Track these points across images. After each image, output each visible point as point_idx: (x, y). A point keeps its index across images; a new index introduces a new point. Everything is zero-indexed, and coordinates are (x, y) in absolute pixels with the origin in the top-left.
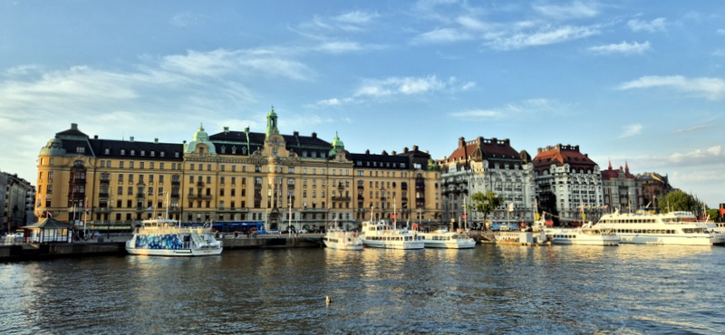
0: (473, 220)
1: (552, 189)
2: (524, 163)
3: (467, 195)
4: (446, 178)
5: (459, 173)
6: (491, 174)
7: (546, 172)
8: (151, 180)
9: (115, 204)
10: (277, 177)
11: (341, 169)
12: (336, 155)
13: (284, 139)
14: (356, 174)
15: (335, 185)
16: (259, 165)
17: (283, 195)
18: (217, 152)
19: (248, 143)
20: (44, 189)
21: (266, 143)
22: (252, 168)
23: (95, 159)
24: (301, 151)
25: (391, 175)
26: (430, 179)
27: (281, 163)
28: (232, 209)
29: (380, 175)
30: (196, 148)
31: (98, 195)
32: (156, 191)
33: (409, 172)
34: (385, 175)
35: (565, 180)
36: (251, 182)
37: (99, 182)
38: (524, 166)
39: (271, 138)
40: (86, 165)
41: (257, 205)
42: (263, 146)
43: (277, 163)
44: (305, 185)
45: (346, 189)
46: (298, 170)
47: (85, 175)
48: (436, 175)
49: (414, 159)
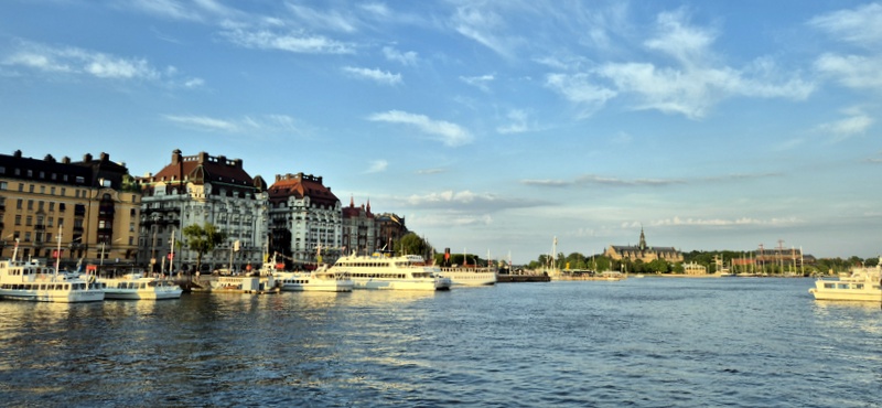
0: (183, 260)
1: (288, 226)
2: (258, 192)
3: (178, 227)
4: (150, 203)
5: (169, 197)
6: (214, 202)
7: (282, 205)
25: (58, 193)
26: (123, 202)
29: (37, 190)
33: (90, 190)
34: (48, 192)
35: (303, 215)
38: (257, 196)
48: (134, 197)
49: (102, 173)
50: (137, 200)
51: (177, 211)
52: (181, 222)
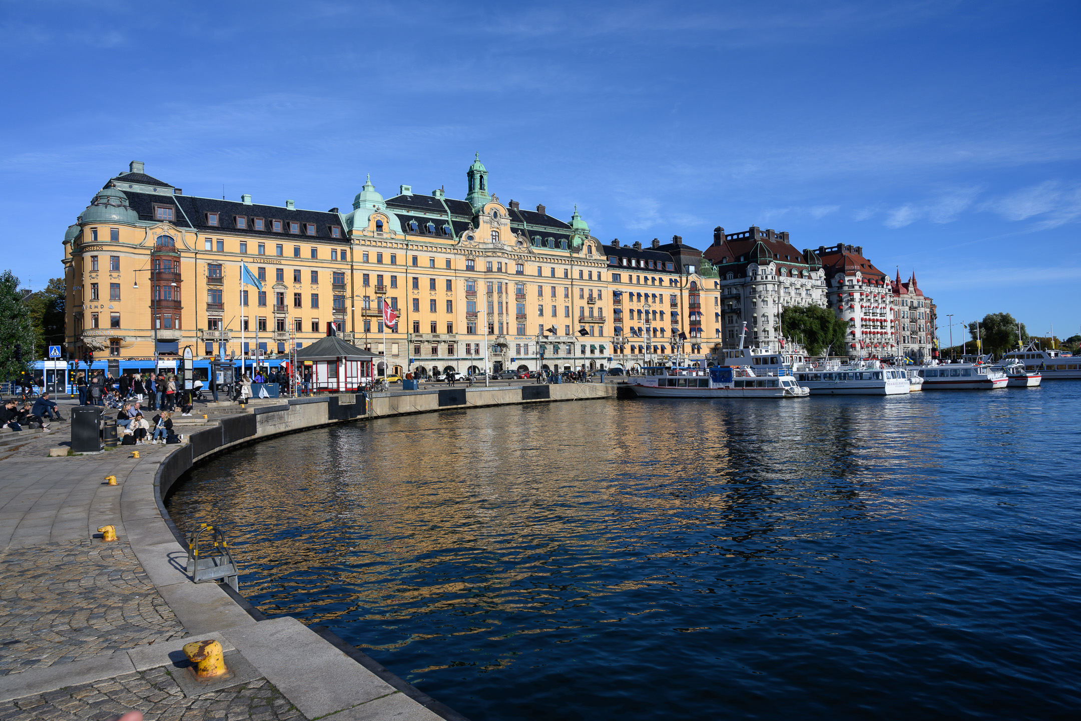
2: (813, 269)
3: (739, 316)
6: (779, 284)
8: (297, 279)
9: (236, 325)
10: (501, 280)
11: (590, 269)
12: (583, 244)
13: (507, 213)
14: (611, 279)
15: (582, 297)
16: (471, 257)
17: (509, 313)
18: (404, 230)
19: (448, 217)
20: (104, 292)
21: (481, 217)
22: (460, 262)
23: (196, 234)
24: (531, 236)
25: (657, 283)
26: (707, 290)
27: (506, 255)
28: (434, 336)
29: (642, 281)
30: (369, 220)
31: (205, 306)
32: (306, 301)
33: (680, 277)
34: (650, 282)
35: (857, 296)
36: (460, 287)
37: (205, 280)
38: (813, 274)
39: (487, 209)
40: (179, 245)
41: (471, 330)
42: (477, 225)
43: (500, 254)
44: (540, 294)
45: (599, 304)
46: (531, 268)
47: (180, 266)
48: (716, 283)
49: (684, 258)
50: (718, 287)
51: (737, 298)
52: (742, 310)
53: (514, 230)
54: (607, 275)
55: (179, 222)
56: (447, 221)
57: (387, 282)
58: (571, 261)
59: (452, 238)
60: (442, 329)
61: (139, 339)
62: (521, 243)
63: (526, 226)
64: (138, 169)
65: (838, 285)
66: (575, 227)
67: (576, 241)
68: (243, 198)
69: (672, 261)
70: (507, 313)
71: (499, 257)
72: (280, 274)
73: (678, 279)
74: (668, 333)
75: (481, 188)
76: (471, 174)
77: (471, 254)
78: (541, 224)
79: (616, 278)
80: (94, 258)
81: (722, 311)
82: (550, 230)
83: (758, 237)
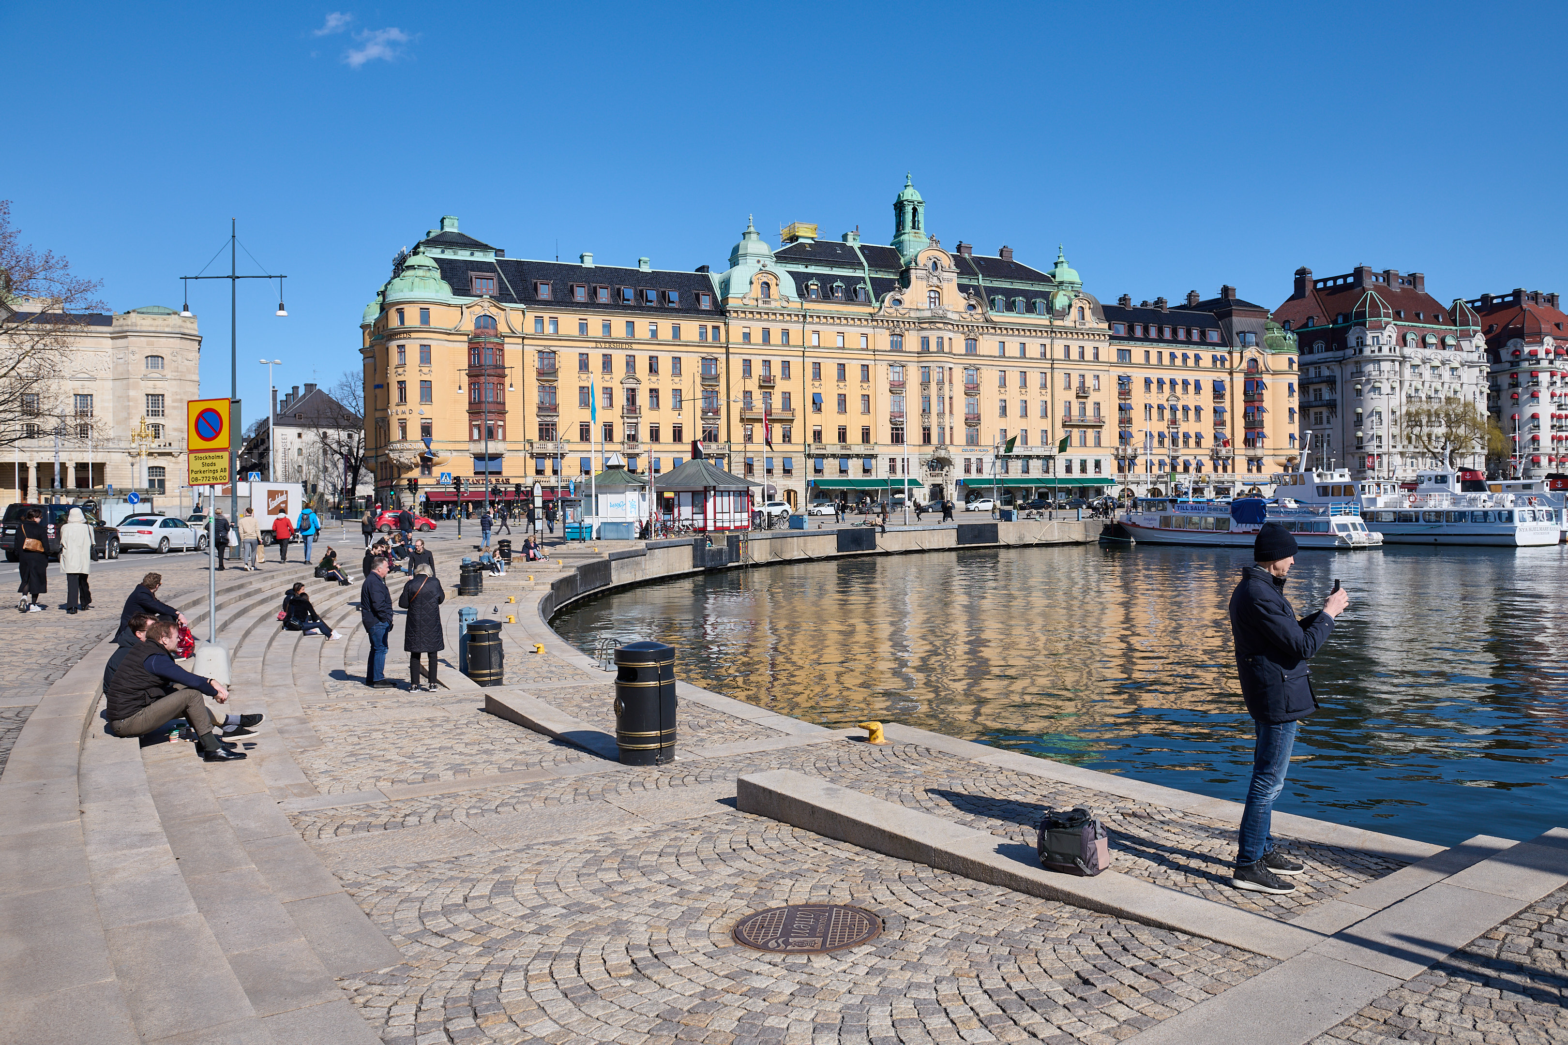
2: (1465, 334)
3: (1332, 412)
6: (1402, 360)
8: (653, 369)
9: (575, 434)
10: (942, 364)
11: (1082, 343)
12: (1070, 306)
13: (953, 263)
14: (1114, 358)
15: (1069, 387)
16: (898, 331)
17: (954, 412)
18: (801, 295)
19: (865, 273)
20: (413, 392)
21: (912, 271)
22: (882, 339)
23: (523, 312)
24: (987, 297)
25: (1191, 362)
26: (1275, 373)
27: (950, 327)
28: (843, 448)
29: (1166, 360)
30: (751, 283)
31: (535, 410)
32: (666, 399)
33: (1230, 353)
34: (1179, 362)
35: (1544, 378)
36: (882, 375)
37: (534, 375)
38: (1465, 344)
39: (922, 260)
40: (502, 328)
41: (897, 438)
42: (905, 281)
43: (941, 325)
44: (1003, 384)
45: (1093, 397)
46: (988, 345)
47: (503, 355)
48: (1291, 361)
49: (1239, 322)
50: (1295, 367)
51: (1331, 382)
52: (1339, 403)
53: (962, 288)
54: (1109, 352)
55: (502, 297)
56: (863, 279)
57: (776, 370)
58: (1052, 331)
59: (868, 303)
60: (854, 436)
61: (455, 454)
62: (973, 307)
63: (982, 282)
64: (452, 227)
65: (1510, 358)
66: (1058, 279)
67: (1060, 301)
68: (582, 257)
69: (1219, 327)
70: (951, 412)
71: (939, 329)
72: (631, 363)
73: (1227, 356)
74: (1208, 442)
75: (914, 227)
76: (899, 207)
77: (898, 326)
78: (1005, 277)
79: (1124, 355)
80: (401, 347)
81: (1301, 407)
82: (1018, 285)
83: (1369, 282)
